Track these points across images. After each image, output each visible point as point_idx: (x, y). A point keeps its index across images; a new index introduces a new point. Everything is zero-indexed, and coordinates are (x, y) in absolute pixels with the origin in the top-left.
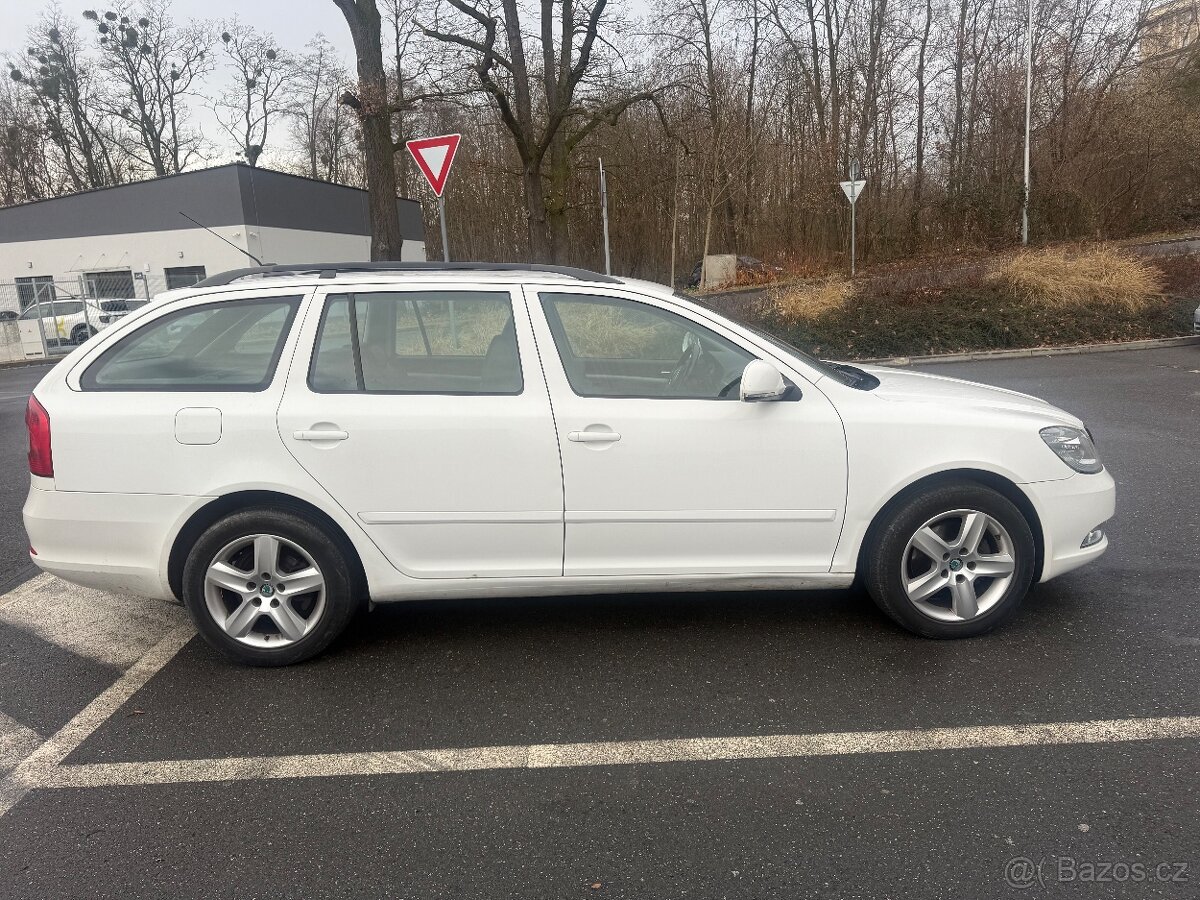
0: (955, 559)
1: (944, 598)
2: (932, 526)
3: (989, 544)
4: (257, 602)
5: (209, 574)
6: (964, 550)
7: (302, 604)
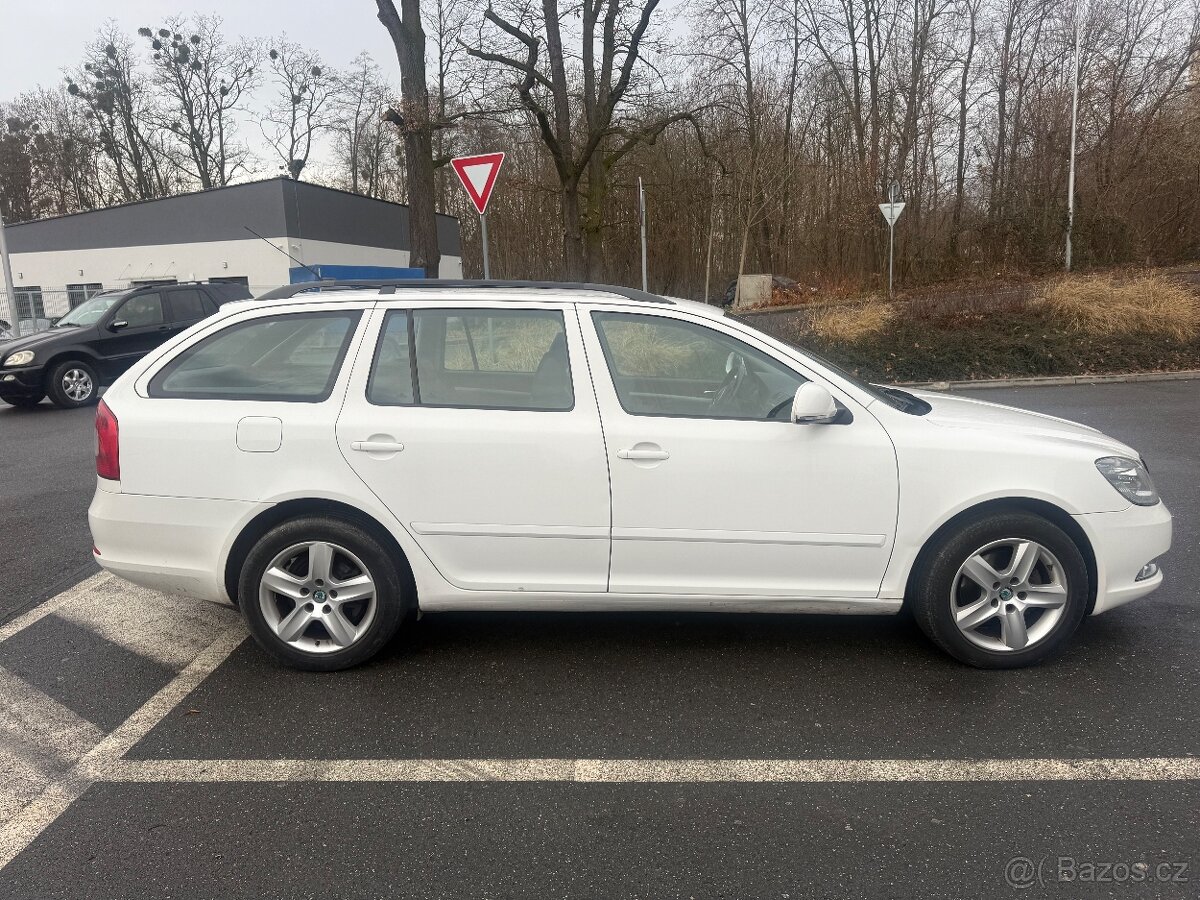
0: (1005, 588)
1: (992, 628)
2: (982, 554)
3: (1041, 574)
4: (310, 607)
5: (264, 579)
6: (1015, 580)
7: (353, 611)
